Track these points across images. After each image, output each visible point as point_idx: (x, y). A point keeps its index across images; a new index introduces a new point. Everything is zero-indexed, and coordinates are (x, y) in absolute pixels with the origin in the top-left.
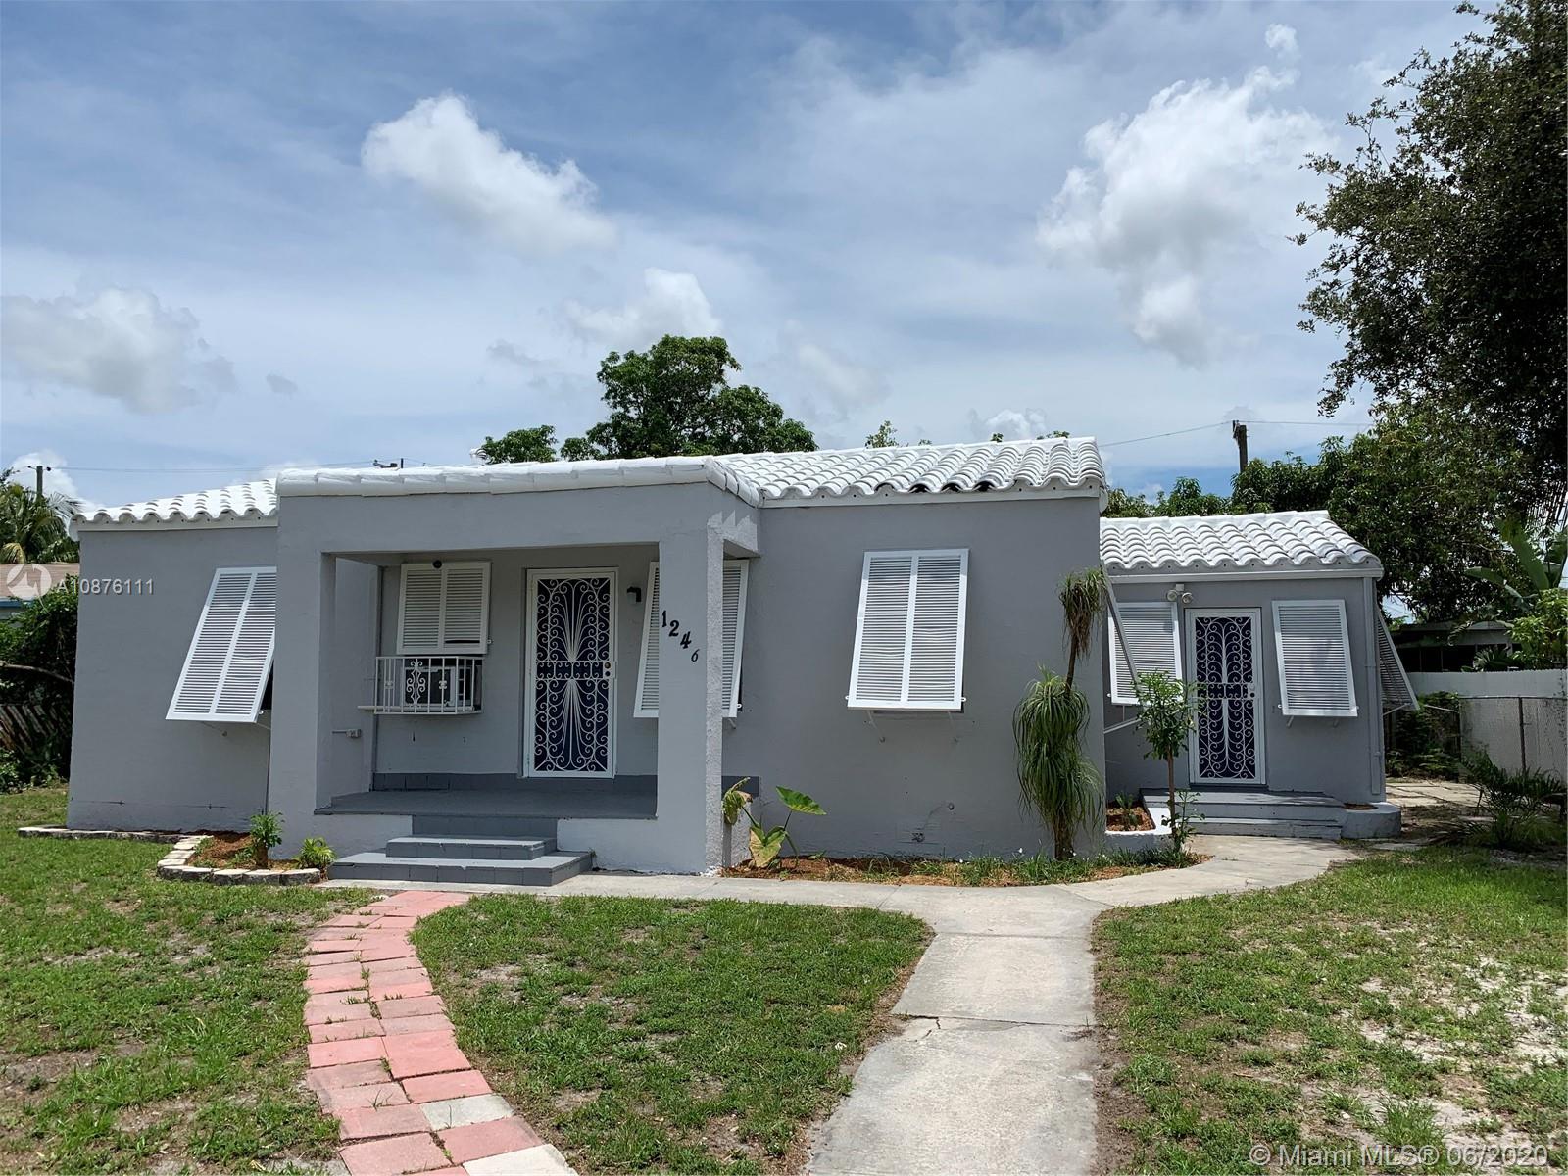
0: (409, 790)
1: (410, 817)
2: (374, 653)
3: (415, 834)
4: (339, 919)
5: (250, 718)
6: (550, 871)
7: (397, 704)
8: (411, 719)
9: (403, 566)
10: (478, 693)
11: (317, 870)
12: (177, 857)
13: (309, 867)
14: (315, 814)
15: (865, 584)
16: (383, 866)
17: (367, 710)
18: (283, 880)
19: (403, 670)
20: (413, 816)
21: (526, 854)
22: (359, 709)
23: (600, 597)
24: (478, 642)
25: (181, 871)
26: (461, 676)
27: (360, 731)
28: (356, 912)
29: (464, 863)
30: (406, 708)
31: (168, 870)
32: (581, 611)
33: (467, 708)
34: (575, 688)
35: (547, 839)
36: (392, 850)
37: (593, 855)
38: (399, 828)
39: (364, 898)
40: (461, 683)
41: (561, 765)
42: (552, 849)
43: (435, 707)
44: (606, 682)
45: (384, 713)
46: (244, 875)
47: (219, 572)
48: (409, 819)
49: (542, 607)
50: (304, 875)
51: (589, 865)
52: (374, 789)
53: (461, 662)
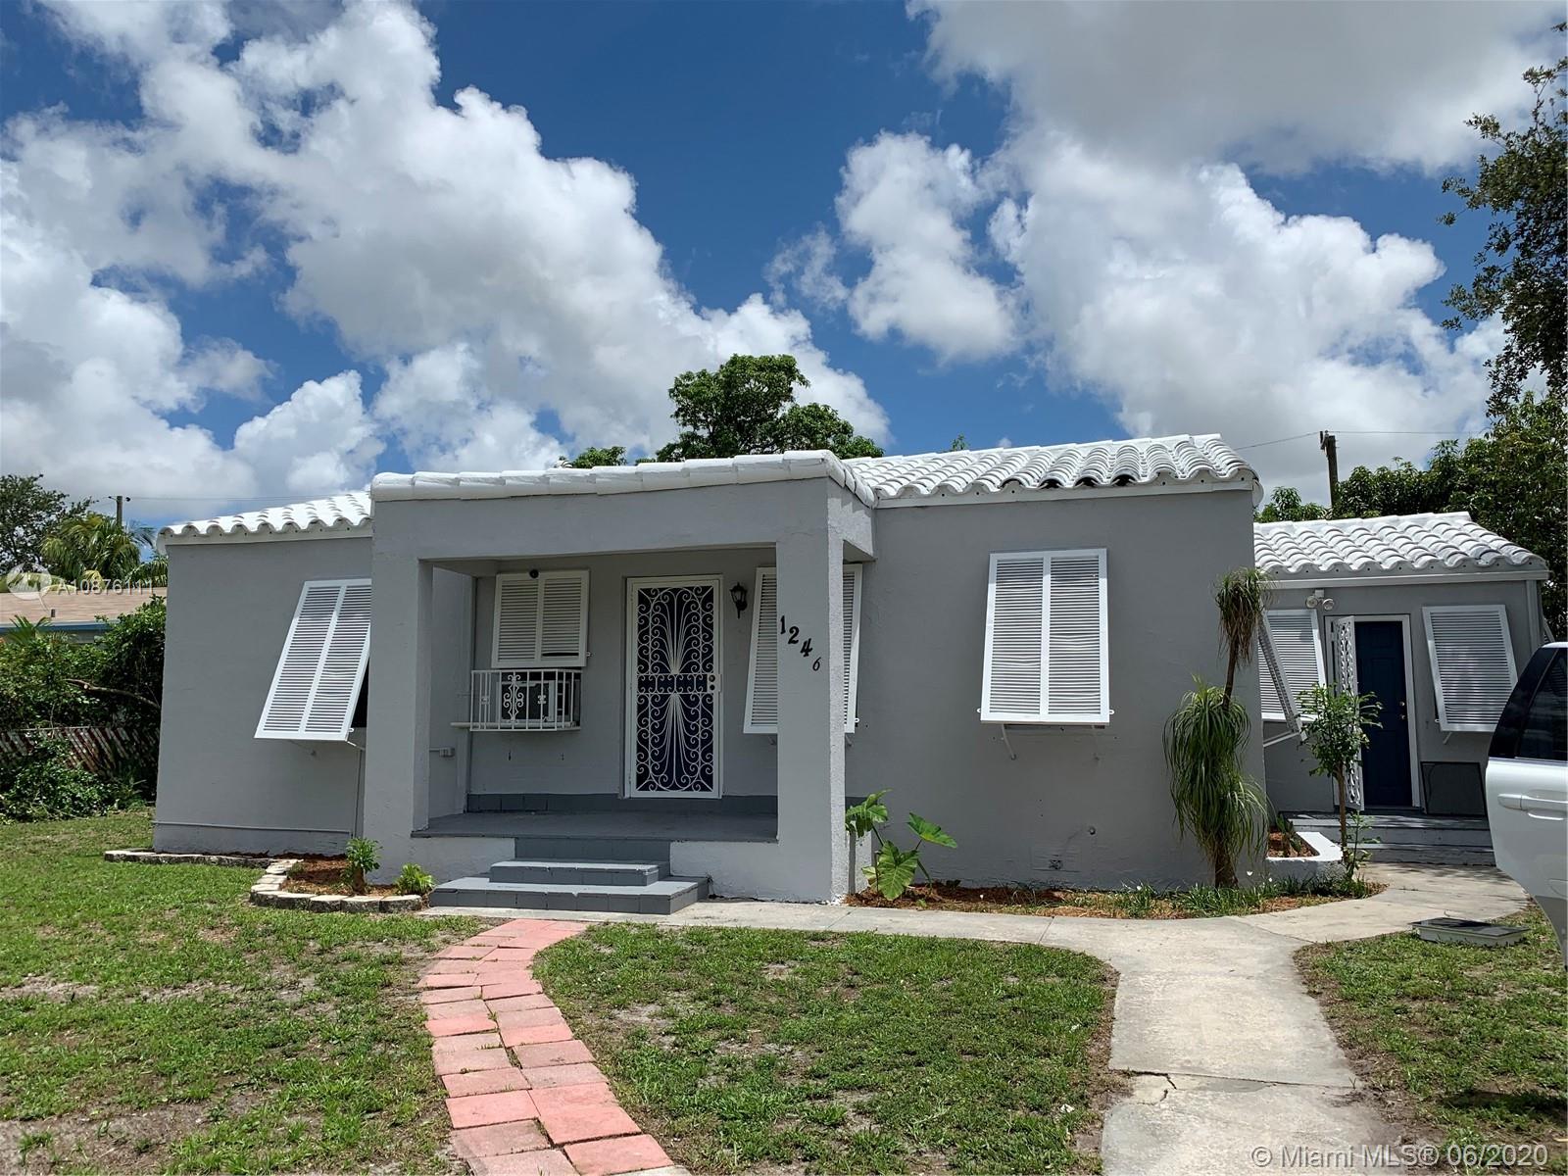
0: (505, 811)
1: (513, 840)
2: (468, 668)
3: (517, 857)
4: (450, 950)
5: (341, 735)
6: (668, 898)
7: (493, 720)
8: (507, 736)
9: (498, 576)
10: (577, 708)
11: (419, 897)
12: (270, 882)
13: (408, 894)
14: (412, 836)
15: (992, 588)
16: (489, 892)
17: (462, 728)
18: (383, 907)
19: (500, 684)
20: (517, 838)
21: (640, 879)
22: (454, 727)
23: (703, 607)
24: (577, 654)
25: (276, 896)
26: (560, 690)
27: (453, 750)
28: (466, 942)
29: (575, 889)
30: (503, 724)
31: (262, 896)
32: (684, 620)
33: (565, 725)
34: (679, 702)
35: (661, 863)
36: (496, 875)
37: (709, 880)
38: (501, 852)
39: (473, 928)
40: (560, 698)
41: (664, 784)
42: (666, 875)
43: (534, 723)
44: (710, 696)
45: (479, 730)
46: (342, 901)
47: (307, 585)
48: (512, 843)
49: (643, 617)
50: (406, 901)
51: (707, 892)
52: (468, 811)
53: (561, 675)
